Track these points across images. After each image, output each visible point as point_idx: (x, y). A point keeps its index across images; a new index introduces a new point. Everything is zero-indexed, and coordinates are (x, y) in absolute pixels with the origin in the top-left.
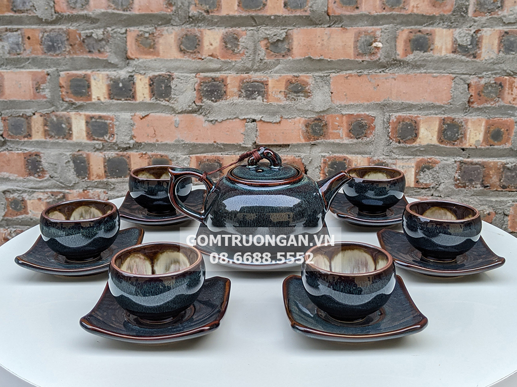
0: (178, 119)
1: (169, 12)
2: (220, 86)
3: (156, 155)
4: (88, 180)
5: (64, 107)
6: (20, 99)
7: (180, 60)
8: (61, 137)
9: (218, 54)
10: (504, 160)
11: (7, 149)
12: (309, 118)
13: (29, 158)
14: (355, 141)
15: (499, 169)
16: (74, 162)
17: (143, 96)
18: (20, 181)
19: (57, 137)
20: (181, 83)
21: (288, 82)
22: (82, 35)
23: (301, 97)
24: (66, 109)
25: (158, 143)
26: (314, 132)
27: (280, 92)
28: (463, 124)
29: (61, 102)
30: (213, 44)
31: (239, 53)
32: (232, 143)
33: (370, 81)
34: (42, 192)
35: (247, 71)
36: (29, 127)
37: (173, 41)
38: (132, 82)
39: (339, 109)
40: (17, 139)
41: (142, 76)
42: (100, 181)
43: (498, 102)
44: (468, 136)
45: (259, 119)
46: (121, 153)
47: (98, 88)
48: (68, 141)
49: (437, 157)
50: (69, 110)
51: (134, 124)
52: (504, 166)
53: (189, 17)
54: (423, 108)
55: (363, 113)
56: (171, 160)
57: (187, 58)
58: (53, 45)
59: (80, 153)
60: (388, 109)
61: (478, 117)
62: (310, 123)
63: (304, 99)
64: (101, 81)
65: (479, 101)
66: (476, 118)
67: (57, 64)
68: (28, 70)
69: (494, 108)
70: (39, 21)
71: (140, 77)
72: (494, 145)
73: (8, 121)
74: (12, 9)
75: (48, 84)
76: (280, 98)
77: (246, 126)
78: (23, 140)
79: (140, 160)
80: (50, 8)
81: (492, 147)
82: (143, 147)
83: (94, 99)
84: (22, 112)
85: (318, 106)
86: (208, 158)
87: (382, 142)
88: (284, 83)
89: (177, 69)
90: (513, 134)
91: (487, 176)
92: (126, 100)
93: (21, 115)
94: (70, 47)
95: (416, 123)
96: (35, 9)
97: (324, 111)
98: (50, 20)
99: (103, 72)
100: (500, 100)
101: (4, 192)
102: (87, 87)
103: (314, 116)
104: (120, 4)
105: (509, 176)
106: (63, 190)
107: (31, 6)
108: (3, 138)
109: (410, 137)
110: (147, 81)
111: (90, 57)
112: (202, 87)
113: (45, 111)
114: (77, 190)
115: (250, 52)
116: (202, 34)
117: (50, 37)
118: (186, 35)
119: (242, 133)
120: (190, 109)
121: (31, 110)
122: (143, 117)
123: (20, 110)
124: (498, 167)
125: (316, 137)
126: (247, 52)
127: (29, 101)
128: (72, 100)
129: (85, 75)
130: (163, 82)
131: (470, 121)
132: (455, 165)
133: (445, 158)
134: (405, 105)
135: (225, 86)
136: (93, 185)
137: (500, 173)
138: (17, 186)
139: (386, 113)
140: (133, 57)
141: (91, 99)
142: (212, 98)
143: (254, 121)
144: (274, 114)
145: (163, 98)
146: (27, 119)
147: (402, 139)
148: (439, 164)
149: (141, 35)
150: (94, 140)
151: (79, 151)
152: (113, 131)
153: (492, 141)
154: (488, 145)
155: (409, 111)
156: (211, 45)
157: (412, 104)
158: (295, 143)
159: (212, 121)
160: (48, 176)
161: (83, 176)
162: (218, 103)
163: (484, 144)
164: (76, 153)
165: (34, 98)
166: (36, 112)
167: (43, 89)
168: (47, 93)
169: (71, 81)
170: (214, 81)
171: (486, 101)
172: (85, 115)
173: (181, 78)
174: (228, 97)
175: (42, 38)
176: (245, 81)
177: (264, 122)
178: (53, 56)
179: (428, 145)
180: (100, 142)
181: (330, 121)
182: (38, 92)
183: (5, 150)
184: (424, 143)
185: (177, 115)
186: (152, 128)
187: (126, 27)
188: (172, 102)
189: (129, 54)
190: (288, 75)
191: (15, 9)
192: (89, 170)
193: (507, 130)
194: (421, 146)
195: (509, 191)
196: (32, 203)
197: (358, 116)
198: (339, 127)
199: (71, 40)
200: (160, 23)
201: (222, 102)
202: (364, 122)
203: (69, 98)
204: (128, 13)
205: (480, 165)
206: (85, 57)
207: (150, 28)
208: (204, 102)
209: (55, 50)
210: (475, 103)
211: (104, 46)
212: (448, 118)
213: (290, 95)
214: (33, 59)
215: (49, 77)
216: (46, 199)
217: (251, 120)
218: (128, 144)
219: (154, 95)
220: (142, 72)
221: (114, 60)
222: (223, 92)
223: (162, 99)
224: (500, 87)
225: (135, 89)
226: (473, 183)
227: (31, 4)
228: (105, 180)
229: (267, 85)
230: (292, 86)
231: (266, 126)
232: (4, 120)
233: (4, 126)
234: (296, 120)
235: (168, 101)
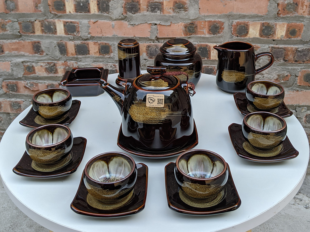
0: (114, 23)
2: (136, 5)
3: (103, 43)
4: (67, 56)
5: (51, 17)
8: (51, 33)
10: (297, 47)
11: (22, 39)
12: (187, 23)
13: (34, 44)
14: (213, 35)
15: (294, 51)
16: (59, 46)
17: (94, 11)
18: (30, 56)
19: (48, 33)
20: (115, 3)
21: (175, 3)
23: (182, 11)
24: (52, 18)
25: (103, 36)
26: (190, 30)
27: (170, 8)
28: (274, 26)
29: (50, 14)
32: (143, 37)
33: (221, 2)
34: (42, 62)
36: (33, 28)
38: (88, 3)
39: (204, 18)
40: (28, 34)
42: (73, 57)
43: (294, 14)
44: (277, 33)
45: (159, 24)
46: (84, 42)
47: (69, 6)
48: (55, 35)
49: (259, 44)
50: (54, 19)
51: (90, 26)
52: (297, 50)
54: (252, 17)
55: (217, 20)
56: (110, 46)
59: (62, 42)
60: (232, 18)
61: (283, 22)
62: (187, 26)
63: (184, 12)
64: (71, 2)
65: (284, 13)
66: (281, 23)
69: (292, 17)
72: (291, 38)
73: (22, 25)
75: (42, 4)
76: (170, 12)
77: (151, 27)
78: (30, 35)
79: (94, 46)
81: (290, 39)
82: (96, 39)
83: (68, 12)
84: (29, 19)
85: (192, 16)
87: (228, 36)
88: (172, 3)
90: (303, 32)
91: (287, 55)
92: (85, 13)
93: (29, 21)
95: (247, 25)
97: (195, 19)
100: (296, 12)
101: (22, 62)
102: (63, 6)
103: (190, 22)
105: (299, 55)
106: (54, 61)
108: (20, 33)
109: (243, 34)
110: (96, 2)
112: (127, 6)
113: (41, 19)
114: (61, 61)
119: (149, 31)
120: (120, 18)
121: (34, 18)
122: (95, 22)
123: (28, 18)
124: (293, 50)
125: (190, 33)
127: (32, 14)
128: (55, 13)
130: (105, 2)
131: (278, 24)
132: (269, 49)
133: (263, 45)
134: (241, 15)
135: (139, 5)
136: (69, 59)
137: (294, 54)
138: (29, 59)
139: (230, 20)
141: (66, 13)
142: (132, 12)
143: (156, 24)
144: (167, 21)
145: (105, 12)
146: (32, 23)
147: (239, 35)
148: (260, 48)
150: (69, 34)
151: (61, 40)
152: (79, 30)
153: (290, 36)
154: (287, 38)
155: (244, 19)
157: (245, 15)
159: (132, 25)
160: (45, 54)
161: (64, 54)
162: (135, 15)
163: (286, 37)
164: (59, 42)
165: (35, 12)
166: (37, 19)
167: (40, 7)
168: (42, 9)
169: (54, 2)
170: (133, 2)
171: (288, 13)
172: (63, 21)
173: (115, 1)
174: (141, 11)
176: (150, 2)
177: (161, 25)
179: (254, 38)
180: (72, 36)
181: (199, 24)
182: (37, 9)
183: (21, 40)
184: (252, 37)
185: (113, 21)
186: (100, 28)
188: (110, 14)
192: (67, 51)
193: (299, 30)
194: (250, 39)
195: (299, 63)
196: (38, 68)
197: (215, 21)
198: (204, 28)
201: (138, 14)
202: (218, 25)
203: (54, 11)
205: (283, 49)
208: (128, 14)
210: (281, 14)
212: (265, 23)
213: (176, 10)
216: (45, 66)
217: (154, 24)
218: (87, 37)
219: (100, 10)
222: (138, 8)
223: (105, 13)
224: (296, 5)
225: (89, 6)
226: (279, 59)
228: (76, 56)
229: (163, 4)
230: (177, 5)
231: (163, 28)
232: (20, 24)
233: (20, 27)
234: (179, 24)
235: (108, 13)
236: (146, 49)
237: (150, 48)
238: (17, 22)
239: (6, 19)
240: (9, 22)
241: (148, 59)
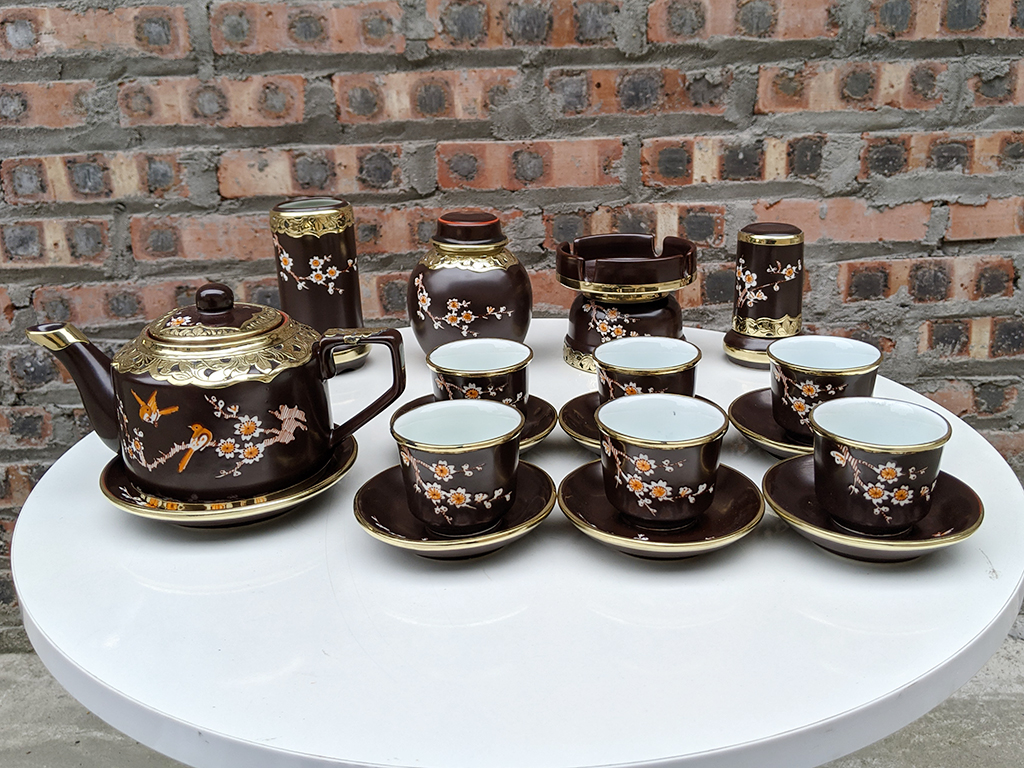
0: (825, 206)
1: (831, 36)
2: (899, 151)
5: (645, 196)
6: (578, 186)
7: (840, 112)
9: (901, 101)
17: (775, 172)
20: (839, 149)
21: (1005, 142)
22: (688, 78)
24: (647, 199)
27: (993, 157)
29: (641, 187)
30: (895, 86)
31: (934, 98)
35: (943, 125)
36: (588, 230)
37: (832, 82)
38: (760, 150)
41: (778, 141)
45: (955, 201)
47: (705, 163)
50: (652, 201)
51: (756, 218)
53: (863, 44)
57: (852, 110)
58: (637, 94)
64: (710, 151)
67: (639, 126)
68: (592, 138)
70: (620, 56)
71: (774, 142)
73: (553, 222)
74: (577, 38)
75: (624, 159)
76: (990, 167)
77: (932, 212)
80: (640, 35)
83: (697, 179)
84: (577, 206)
86: (866, 265)
88: (998, 143)
89: (832, 127)
92: (748, 179)
93: (576, 211)
94: (666, 98)
96: (616, 38)
98: (638, 54)
99: (714, 137)
102: (686, 161)
104: (755, 26)
107: (609, 33)
110: (783, 148)
111: (695, 112)
112: (871, 154)
113: (615, 203)
115: (952, 96)
116: (878, 71)
117: (634, 83)
118: (854, 72)
119: (925, 225)
120: (849, 189)
121: (593, 202)
122: (771, 206)
123: (576, 204)
126: (946, 97)
127: (592, 188)
128: (659, 183)
129: (685, 142)
130: (809, 148)
135: (906, 150)
140: (766, 111)
141: (691, 181)
142: (884, 170)
143: (945, 203)
144: (977, 191)
145: (808, 173)
146: (585, 216)
149: (783, 75)
152: (722, 229)
156: (892, 86)
158: (1005, 236)
159: (878, 207)
162: (893, 178)
165: (599, 184)
166: (601, 205)
167: (615, 168)
168: (622, 174)
169: (660, 153)
170: (891, 143)
172: (678, 207)
173: (840, 141)
174: (910, 168)
175: (620, 84)
176: (938, 141)
177: (962, 205)
178: (636, 113)
180: (699, 248)
182: (607, 174)
185: (825, 200)
187: (758, 62)
188: (821, 179)
189: (760, 106)
190: (1005, 130)
191: (581, 38)
199: (667, 86)
200: (813, 55)
201: (899, 177)
203: (655, 180)
204: (767, 40)
206: (687, 113)
207: (798, 64)
208: (871, 178)
209: (639, 106)
211: (721, 94)
213: (1006, 162)
214: (602, 120)
215: (626, 148)
217: (941, 202)
219: (793, 169)
220: (778, 134)
221: (733, 116)
222: (902, 160)
223: (805, 176)
225: (764, 161)
227: (609, 29)
228: (701, 307)
229: (972, 146)
230: (1010, 147)
231: (963, 212)
232: (547, 220)
233: (547, 230)
234: (1010, 199)
235: (814, 178)
236: (911, 276)
237: (920, 273)
238: (539, 214)
239: (508, 208)
240: (514, 216)
241: (912, 303)
